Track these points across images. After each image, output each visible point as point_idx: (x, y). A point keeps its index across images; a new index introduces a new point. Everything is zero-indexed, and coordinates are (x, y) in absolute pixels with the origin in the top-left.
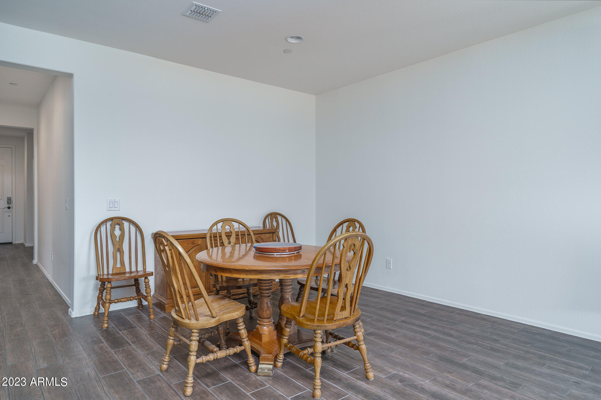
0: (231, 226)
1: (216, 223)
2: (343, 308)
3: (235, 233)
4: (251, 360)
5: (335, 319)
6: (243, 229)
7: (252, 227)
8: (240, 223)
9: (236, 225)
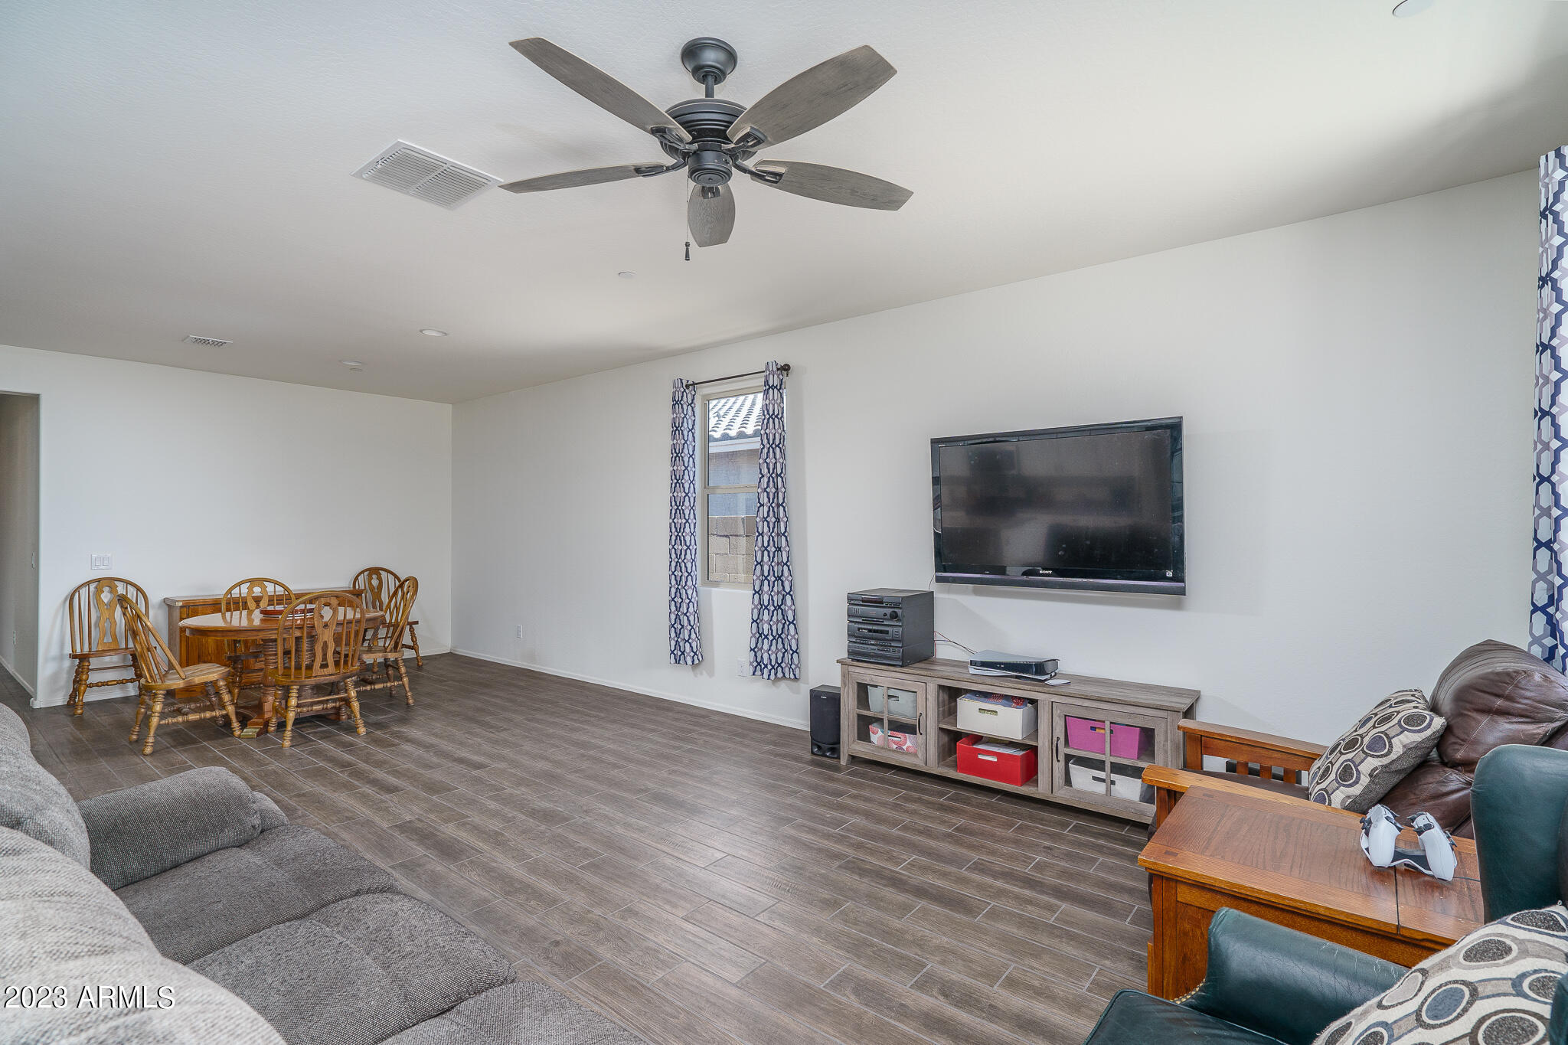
0: (264, 588)
1: (239, 584)
2: (324, 666)
3: (267, 598)
4: (235, 725)
5: (314, 675)
6: (280, 590)
7: (295, 590)
8: (276, 583)
9: (270, 587)
